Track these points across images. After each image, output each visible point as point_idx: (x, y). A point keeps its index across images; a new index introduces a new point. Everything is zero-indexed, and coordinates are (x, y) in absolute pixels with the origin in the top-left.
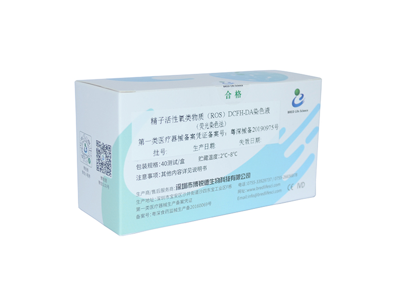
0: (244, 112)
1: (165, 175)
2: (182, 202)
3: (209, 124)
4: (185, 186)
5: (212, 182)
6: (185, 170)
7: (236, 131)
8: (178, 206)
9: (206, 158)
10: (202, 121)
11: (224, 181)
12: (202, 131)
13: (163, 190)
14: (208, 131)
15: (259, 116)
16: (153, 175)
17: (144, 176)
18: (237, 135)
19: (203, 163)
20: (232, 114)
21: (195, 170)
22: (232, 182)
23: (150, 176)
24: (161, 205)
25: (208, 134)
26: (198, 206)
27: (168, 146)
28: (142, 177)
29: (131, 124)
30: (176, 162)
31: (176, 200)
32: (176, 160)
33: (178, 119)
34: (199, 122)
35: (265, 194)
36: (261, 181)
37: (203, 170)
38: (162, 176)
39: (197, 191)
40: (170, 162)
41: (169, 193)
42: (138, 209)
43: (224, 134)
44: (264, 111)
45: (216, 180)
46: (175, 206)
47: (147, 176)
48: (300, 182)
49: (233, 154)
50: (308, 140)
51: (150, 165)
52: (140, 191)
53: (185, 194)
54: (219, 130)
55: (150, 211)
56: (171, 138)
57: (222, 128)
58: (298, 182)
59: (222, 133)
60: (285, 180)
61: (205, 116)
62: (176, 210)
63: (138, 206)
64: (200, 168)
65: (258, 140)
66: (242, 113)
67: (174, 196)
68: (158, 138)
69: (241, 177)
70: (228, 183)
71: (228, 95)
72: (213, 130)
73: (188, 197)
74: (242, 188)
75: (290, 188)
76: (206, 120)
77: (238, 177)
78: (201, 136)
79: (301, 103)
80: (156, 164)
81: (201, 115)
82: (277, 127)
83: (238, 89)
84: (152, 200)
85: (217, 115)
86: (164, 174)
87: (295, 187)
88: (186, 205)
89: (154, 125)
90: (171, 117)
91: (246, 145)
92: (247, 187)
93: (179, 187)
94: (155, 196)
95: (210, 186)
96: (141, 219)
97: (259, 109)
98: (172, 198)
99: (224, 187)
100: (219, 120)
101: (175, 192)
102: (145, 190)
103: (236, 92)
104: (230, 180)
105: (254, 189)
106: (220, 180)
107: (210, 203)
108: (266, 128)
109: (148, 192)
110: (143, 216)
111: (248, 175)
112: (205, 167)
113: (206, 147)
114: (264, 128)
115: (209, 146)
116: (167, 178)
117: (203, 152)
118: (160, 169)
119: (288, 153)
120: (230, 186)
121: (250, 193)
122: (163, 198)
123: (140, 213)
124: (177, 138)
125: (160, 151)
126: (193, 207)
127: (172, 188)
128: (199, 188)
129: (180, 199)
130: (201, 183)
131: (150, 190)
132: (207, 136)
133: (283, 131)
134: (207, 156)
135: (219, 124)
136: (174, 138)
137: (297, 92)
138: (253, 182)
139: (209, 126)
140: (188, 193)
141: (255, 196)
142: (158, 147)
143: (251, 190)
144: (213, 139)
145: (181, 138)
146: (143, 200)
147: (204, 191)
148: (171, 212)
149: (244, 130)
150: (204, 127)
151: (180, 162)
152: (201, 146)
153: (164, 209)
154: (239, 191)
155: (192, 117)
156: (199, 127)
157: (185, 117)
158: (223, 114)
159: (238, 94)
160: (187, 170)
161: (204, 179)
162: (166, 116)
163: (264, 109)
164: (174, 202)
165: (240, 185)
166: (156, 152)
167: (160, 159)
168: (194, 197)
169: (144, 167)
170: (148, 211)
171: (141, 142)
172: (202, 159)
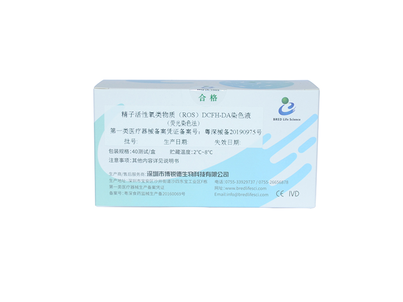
0: (220, 114)
1: (136, 162)
2: (154, 187)
3: (181, 122)
4: (156, 174)
5: (185, 174)
6: (156, 160)
7: (210, 131)
8: (150, 191)
9: (178, 152)
10: (173, 119)
11: (199, 176)
12: (173, 128)
13: (134, 174)
14: (180, 128)
15: (237, 119)
16: (124, 160)
17: (116, 160)
18: (211, 135)
19: (175, 156)
20: (207, 115)
21: (166, 161)
22: (207, 178)
23: (122, 160)
24: (132, 187)
25: (179, 131)
26: (171, 194)
27: (139, 136)
28: (114, 160)
29: (104, 115)
30: (146, 152)
31: (148, 184)
32: (147, 150)
33: (148, 115)
34: (170, 119)
35: (247, 195)
36: (241, 182)
37: (175, 162)
38: (133, 162)
39: (169, 180)
40: (141, 151)
41: (141, 178)
42: (111, 187)
43: (198, 133)
44: (244, 116)
45: (189, 173)
46: (146, 190)
47: (119, 160)
48: (293, 190)
49: (208, 153)
50: (302, 149)
51: (121, 151)
52: (113, 172)
53: (156, 181)
54: (192, 128)
55: (123, 191)
56: (141, 131)
57: (195, 127)
58: (290, 190)
59: (195, 131)
60: (272, 185)
61: (176, 115)
62: (148, 194)
63: (111, 184)
64: (171, 160)
65: (236, 142)
66: (217, 115)
67: (145, 181)
68: (128, 129)
69: (217, 175)
70: (202, 178)
71: (202, 98)
72: (185, 128)
73: (161, 184)
74: (219, 185)
75: (279, 193)
76: (178, 118)
77: (214, 174)
78: (172, 132)
79: (291, 112)
80: (127, 151)
81: (172, 114)
82: (259, 132)
83: (213, 93)
84: (124, 181)
85: (189, 115)
86: (134, 160)
87: (286, 194)
88: (158, 191)
89: (124, 118)
90: (141, 112)
91: (222, 146)
92: (224, 185)
93: (150, 174)
94: (127, 178)
95: (182, 178)
96: (114, 195)
97: (237, 113)
98: (143, 182)
99: (199, 182)
100: (191, 119)
101: (146, 178)
102: (117, 172)
103: (211, 96)
104: (205, 175)
105: (234, 189)
106: (193, 174)
107: (183, 194)
108: (246, 131)
109: (119, 174)
110: (115, 193)
111: (226, 174)
112: (177, 160)
113: (178, 142)
114: (244, 132)
115: (181, 142)
116: (137, 164)
117: (174, 146)
118: (131, 156)
119: (275, 159)
120: (205, 181)
121: (229, 191)
122: (134, 181)
123: (113, 190)
124: (147, 131)
125: (130, 140)
126: (165, 194)
127: (143, 174)
128: (170, 177)
129: (151, 185)
130: (173, 174)
131: (122, 172)
132: (179, 133)
133: (267, 137)
134: (179, 151)
135: (192, 123)
136: (144, 131)
137: (285, 101)
138: (233, 182)
139: (180, 124)
140: (160, 181)
141: (236, 195)
142: (129, 136)
143: (230, 189)
144: (185, 136)
145: (151, 131)
146: (115, 180)
147: (177, 181)
148: (143, 195)
149: (220, 132)
150: (175, 124)
151: (151, 152)
152: (172, 140)
153: (136, 190)
154: (216, 188)
155: (162, 114)
156: (170, 124)
157: (155, 114)
158: (196, 115)
159: (213, 98)
160: (158, 160)
161: (177, 170)
162: (136, 111)
163: (244, 114)
164: (145, 186)
165: (217, 182)
166: (127, 141)
167: (131, 147)
168: (166, 185)
169: (116, 151)
170: (120, 190)
171: (113, 130)
172: (173, 152)
